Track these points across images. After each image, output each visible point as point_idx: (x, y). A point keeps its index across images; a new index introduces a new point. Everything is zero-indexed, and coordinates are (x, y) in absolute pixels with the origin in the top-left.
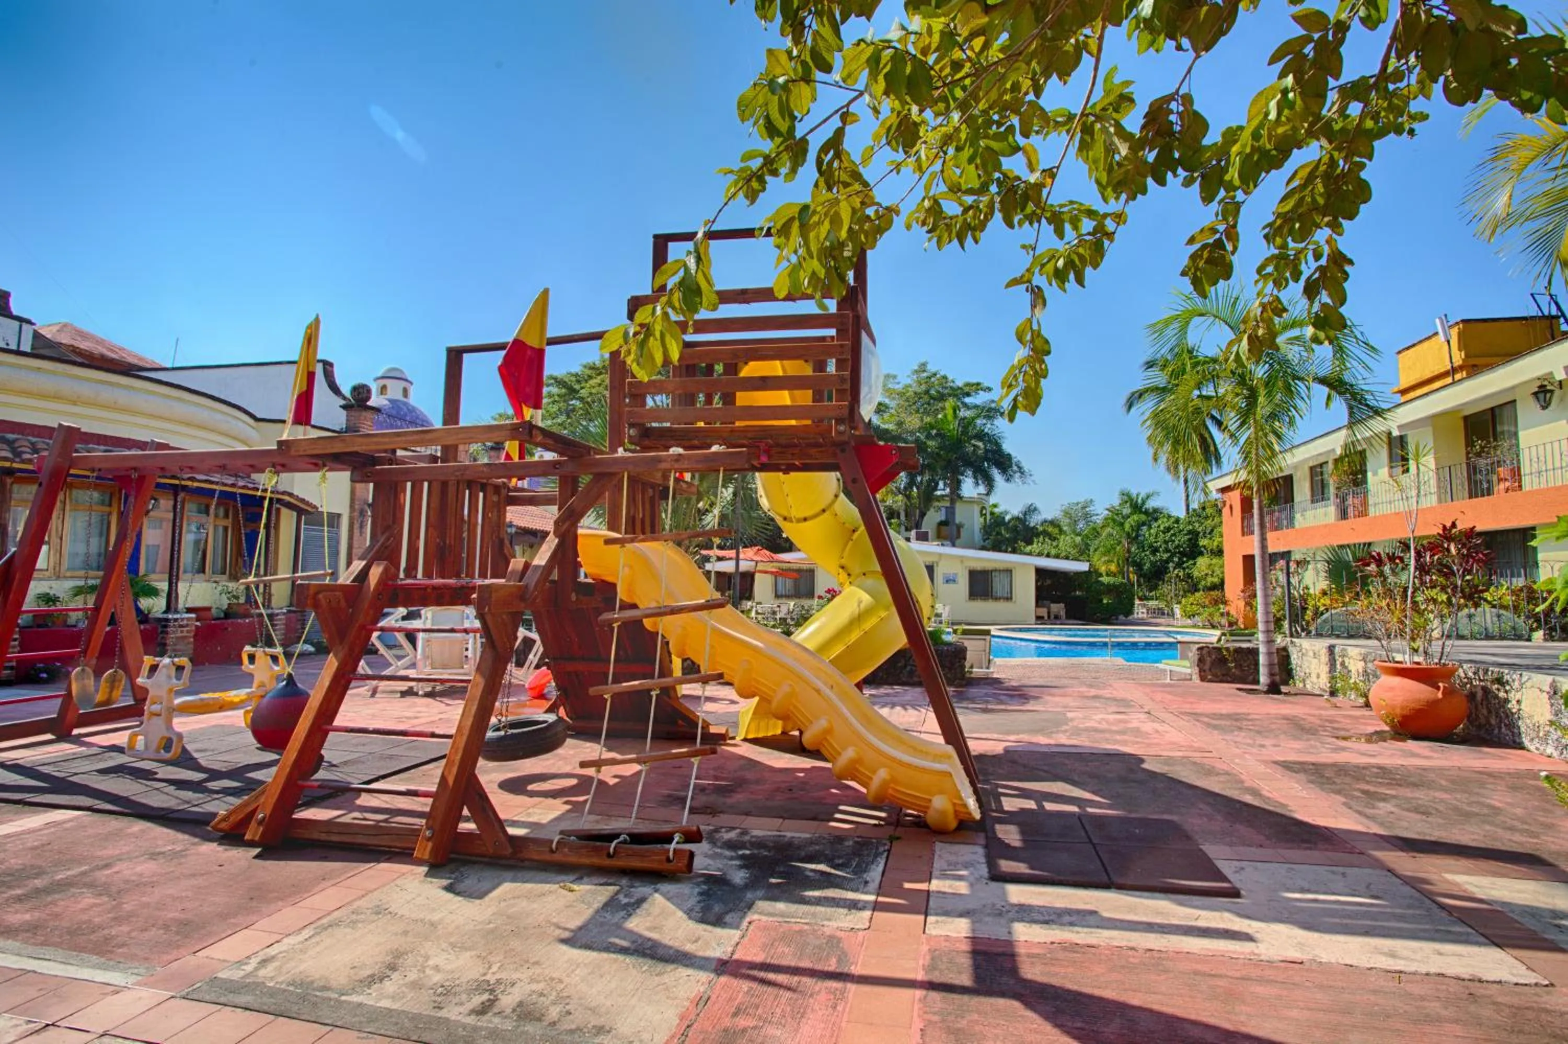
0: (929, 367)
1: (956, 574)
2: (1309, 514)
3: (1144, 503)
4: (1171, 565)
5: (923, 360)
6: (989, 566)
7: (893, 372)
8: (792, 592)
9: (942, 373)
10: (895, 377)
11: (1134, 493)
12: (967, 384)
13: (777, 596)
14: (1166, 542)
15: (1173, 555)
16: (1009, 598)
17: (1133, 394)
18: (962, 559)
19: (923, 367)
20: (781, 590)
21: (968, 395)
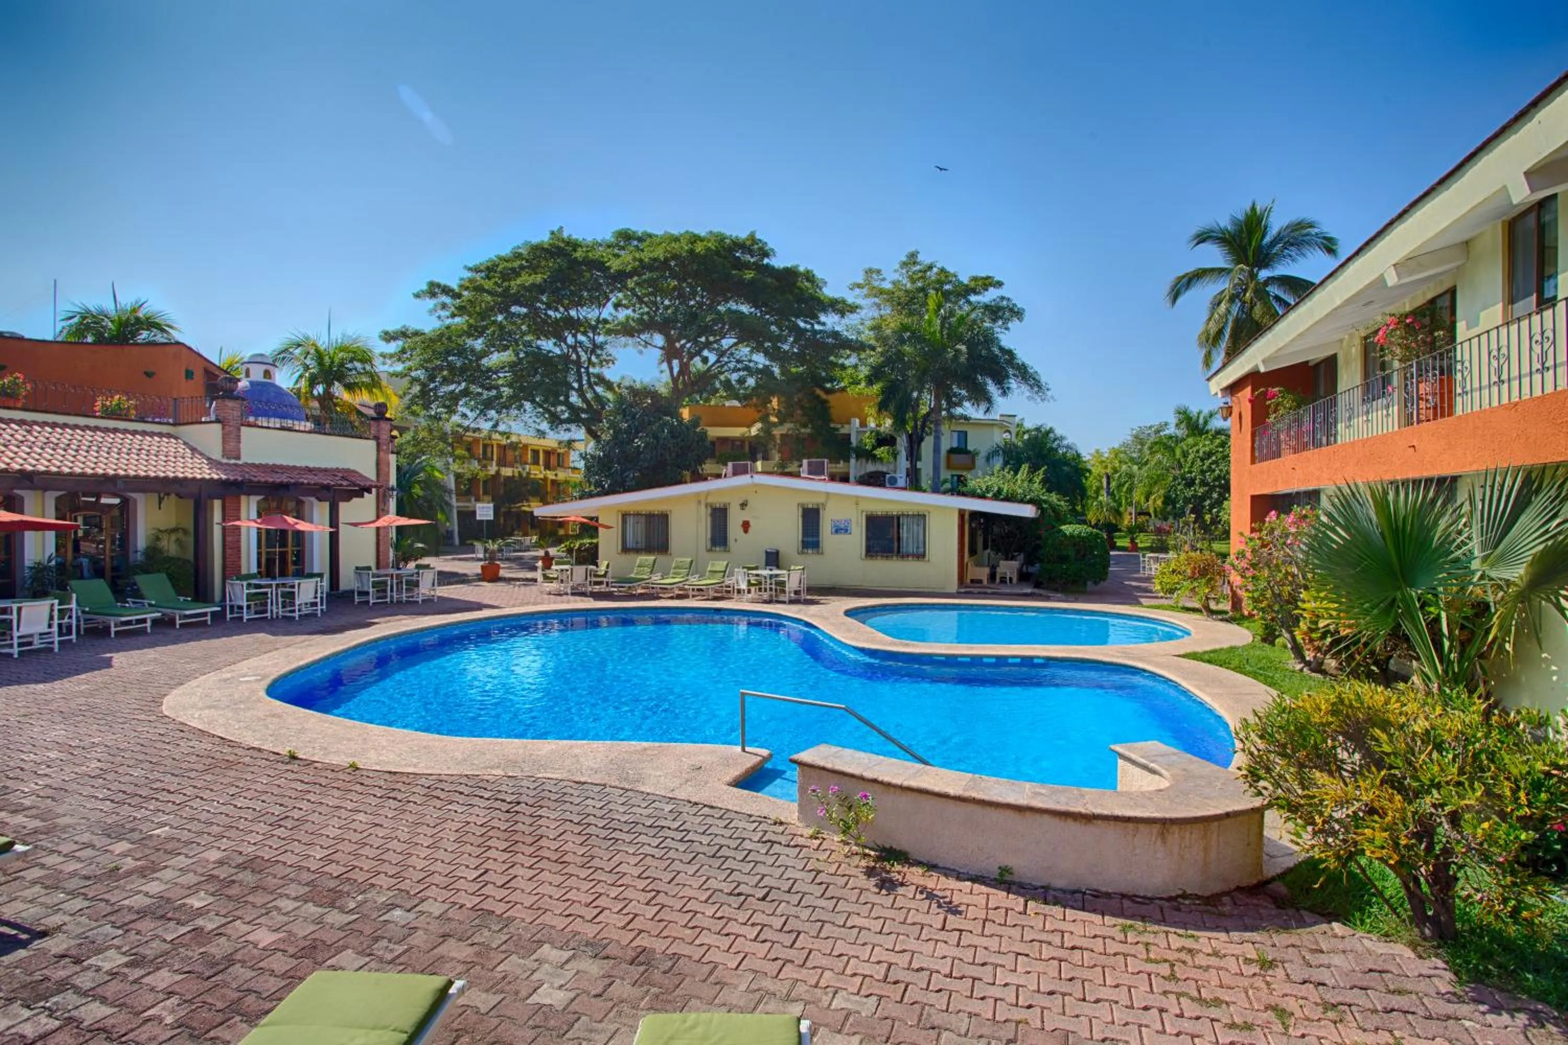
0: (920, 258)
1: (849, 522)
2: (1358, 421)
3: (1206, 422)
4: (1207, 502)
5: (912, 249)
6: (894, 510)
7: (876, 267)
8: (642, 545)
9: (939, 265)
10: (879, 272)
11: (1194, 410)
12: (975, 279)
13: (625, 550)
14: (1203, 472)
15: (1212, 489)
16: (920, 556)
17: (1180, 279)
18: (857, 500)
19: (913, 258)
20: (630, 544)
21: (975, 292)
